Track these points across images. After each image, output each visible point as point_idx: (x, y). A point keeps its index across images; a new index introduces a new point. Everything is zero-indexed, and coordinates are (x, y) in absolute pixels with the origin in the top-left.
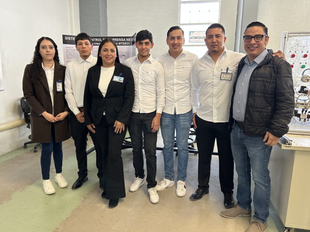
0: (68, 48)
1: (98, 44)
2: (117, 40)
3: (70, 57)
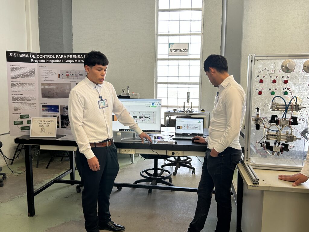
0: (13, 67)
1: (50, 61)
2: (73, 57)
3: (16, 77)
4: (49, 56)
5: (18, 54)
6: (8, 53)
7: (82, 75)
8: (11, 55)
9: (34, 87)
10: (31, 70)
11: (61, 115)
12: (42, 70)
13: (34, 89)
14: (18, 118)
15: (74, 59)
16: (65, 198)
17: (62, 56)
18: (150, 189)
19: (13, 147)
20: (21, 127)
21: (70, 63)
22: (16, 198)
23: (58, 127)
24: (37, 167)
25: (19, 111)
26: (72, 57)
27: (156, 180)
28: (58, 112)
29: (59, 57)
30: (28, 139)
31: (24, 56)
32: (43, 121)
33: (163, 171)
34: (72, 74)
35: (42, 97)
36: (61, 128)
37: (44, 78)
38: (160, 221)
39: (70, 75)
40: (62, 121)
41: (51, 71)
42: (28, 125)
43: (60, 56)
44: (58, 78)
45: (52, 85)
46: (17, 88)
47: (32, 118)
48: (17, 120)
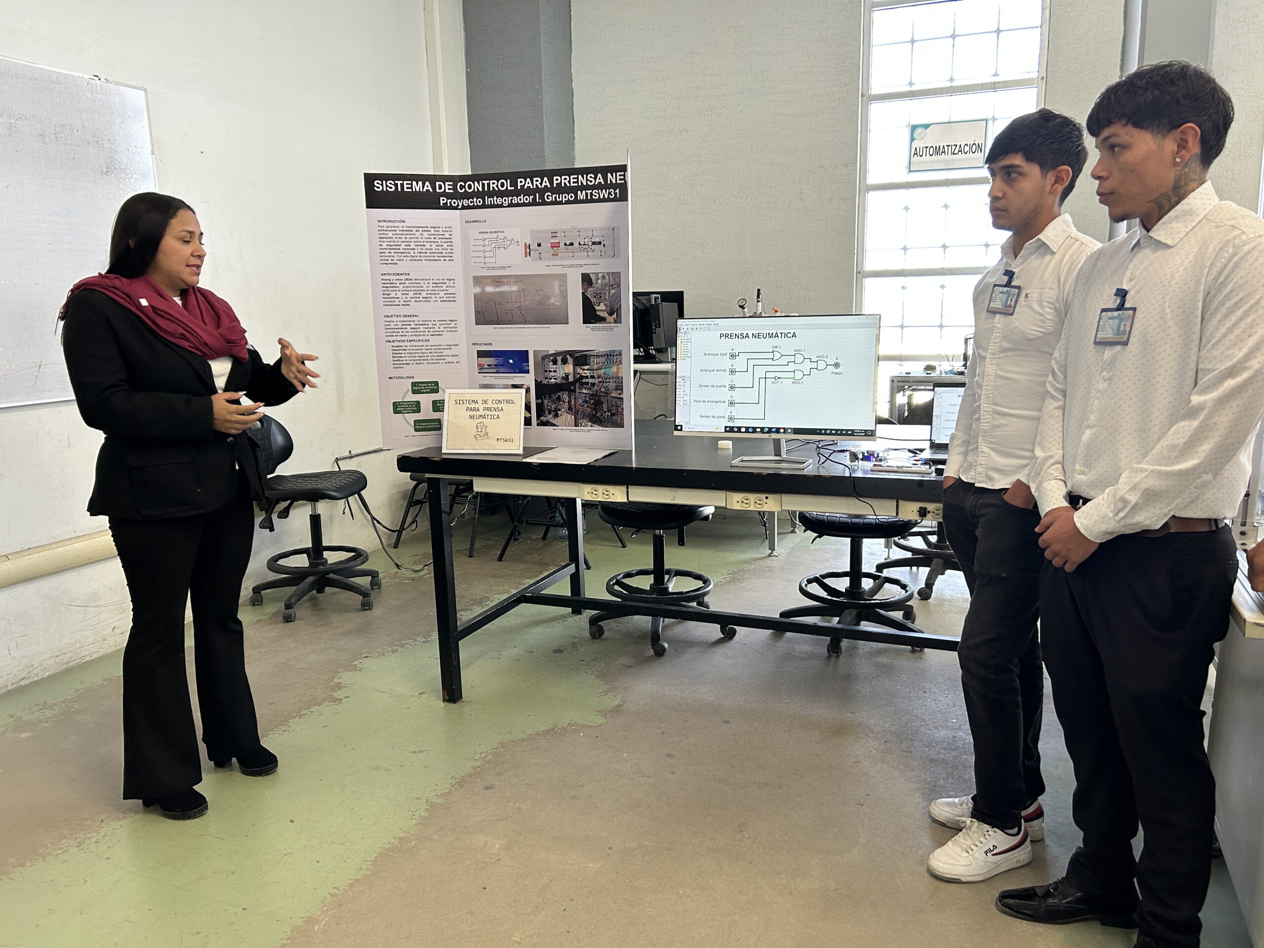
0: (385, 224)
1: (499, 201)
2: (572, 180)
3: (395, 258)
4: (494, 185)
5: (399, 183)
6: (370, 179)
7: (600, 243)
8: (379, 186)
9: (451, 290)
10: (441, 233)
11: (536, 380)
12: (474, 232)
13: (451, 298)
14: (407, 392)
15: (574, 190)
16: (554, 652)
17: (537, 181)
18: (835, 637)
19: (399, 492)
20: (415, 421)
21: (561, 203)
22: (407, 646)
23: (528, 422)
24: (471, 556)
25: (406, 371)
26: (569, 182)
27: (854, 612)
28: (528, 372)
29: (528, 184)
30: (438, 459)
31: (418, 187)
32: (480, 402)
33: (881, 580)
34: (568, 243)
35: (478, 322)
36: (538, 425)
37: (482, 260)
38: (870, 749)
39: (562, 245)
40: (540, 401)
41: (501, 236)
42: (436, 416)
43: (528, 180)
44: (526, 256)
45: (505, 280)
46: (399, 294)
47: (448, 391)
48: (404, 397)
